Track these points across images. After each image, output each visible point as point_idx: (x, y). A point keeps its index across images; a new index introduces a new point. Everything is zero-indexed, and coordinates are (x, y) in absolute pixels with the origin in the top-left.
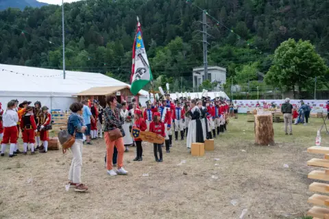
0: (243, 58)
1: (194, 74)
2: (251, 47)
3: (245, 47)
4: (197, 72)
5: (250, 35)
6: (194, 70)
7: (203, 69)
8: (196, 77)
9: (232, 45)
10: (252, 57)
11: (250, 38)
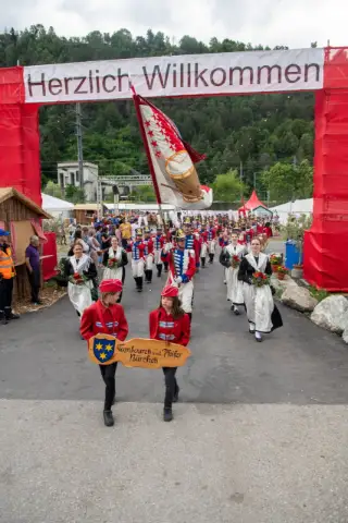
0: (116, 152)
1: (60, 171)
2: (125, 139)
3: (117, 138)
4: (64, 169)
5: (123, 121)
6: (59, 165)
7: (77, 164)
8: (62, 175)
9: (101, 133)
10: (127, 153)
11: (123, 126)
